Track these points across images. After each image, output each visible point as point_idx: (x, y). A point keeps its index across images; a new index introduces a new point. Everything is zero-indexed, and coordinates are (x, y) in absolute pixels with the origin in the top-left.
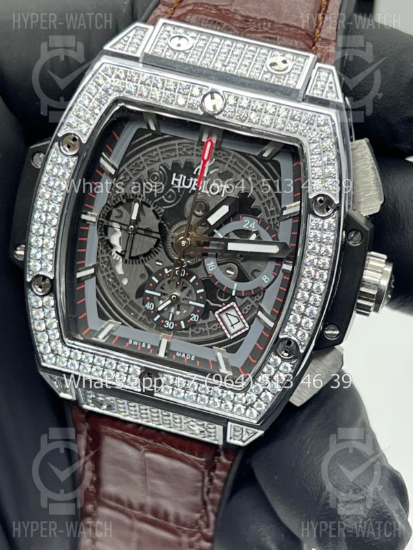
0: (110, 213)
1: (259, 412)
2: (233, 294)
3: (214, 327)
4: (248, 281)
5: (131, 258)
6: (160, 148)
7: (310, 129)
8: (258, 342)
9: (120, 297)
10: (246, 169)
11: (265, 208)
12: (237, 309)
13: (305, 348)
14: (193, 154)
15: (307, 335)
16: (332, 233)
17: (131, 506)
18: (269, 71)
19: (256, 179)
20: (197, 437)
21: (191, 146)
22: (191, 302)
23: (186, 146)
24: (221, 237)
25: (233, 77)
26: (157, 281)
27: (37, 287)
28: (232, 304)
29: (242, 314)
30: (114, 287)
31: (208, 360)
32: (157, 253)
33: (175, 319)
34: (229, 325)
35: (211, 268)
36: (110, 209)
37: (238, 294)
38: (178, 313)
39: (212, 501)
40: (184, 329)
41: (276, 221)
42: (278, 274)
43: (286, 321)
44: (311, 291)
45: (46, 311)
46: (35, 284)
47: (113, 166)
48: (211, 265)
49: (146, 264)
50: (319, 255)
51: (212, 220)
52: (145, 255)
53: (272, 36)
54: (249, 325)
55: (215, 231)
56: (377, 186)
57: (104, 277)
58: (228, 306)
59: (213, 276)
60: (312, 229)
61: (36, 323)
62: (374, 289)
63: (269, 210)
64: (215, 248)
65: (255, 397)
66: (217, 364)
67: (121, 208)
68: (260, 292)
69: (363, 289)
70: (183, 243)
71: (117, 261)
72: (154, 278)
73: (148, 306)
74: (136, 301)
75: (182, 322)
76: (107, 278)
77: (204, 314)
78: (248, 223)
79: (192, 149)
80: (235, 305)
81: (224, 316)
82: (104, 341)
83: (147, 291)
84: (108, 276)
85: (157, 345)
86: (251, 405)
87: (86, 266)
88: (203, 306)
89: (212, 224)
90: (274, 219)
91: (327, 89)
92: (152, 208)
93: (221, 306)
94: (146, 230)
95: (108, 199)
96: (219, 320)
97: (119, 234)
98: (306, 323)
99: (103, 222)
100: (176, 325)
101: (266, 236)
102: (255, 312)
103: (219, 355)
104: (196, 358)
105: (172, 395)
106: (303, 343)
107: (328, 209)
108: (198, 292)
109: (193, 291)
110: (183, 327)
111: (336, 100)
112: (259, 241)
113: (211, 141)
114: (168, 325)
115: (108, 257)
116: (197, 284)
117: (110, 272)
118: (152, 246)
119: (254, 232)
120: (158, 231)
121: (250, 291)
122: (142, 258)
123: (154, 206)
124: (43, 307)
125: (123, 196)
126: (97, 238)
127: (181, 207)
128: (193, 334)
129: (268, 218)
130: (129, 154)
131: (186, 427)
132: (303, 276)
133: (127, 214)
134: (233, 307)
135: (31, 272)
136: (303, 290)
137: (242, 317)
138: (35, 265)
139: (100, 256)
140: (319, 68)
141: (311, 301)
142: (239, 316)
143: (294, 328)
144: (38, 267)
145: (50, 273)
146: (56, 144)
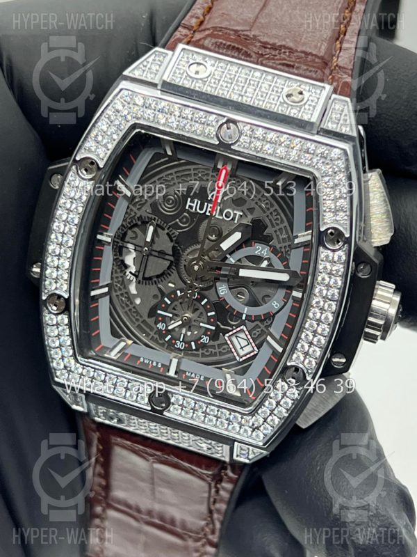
0: (125, 234)
1: (265, 435)
2: (244, 318)
3: (224, 349)
4: (259, 306)
5: (144, 278)
6: (176, 172)
7: (323, 162)
8: (266, 366)
9: (133, 316)
10: (260, 196)
11: (277, 236)
12: (247, 333)
13: (311, 375)
14: (208, 180)
15: (314, 363)
16: (342, 266)
17: (139, 511)
18: (285, 102)
19: (269, 206)
20: (204, 453)
21: (206, 172)
22: (201, 324)
23: (202, 172)
24: (234, 262)
25: (249, 108)
26: (169, 302)
27: (52, 305)
28: (242, 327)
29: (252, 338)
30: (127, 305)
32: (170, 275)
33: (186, 339)
34: (238, 347)
35: (222, 292)
36: (125, 230)
37: (248, 318)
38: (189, 333)
39: (218, 511)
40: (195, 350)
41: (288, 249)
42: (288, 301)
43: (294, 349)
44: (319, 321)
45: (60, 328)
46: (49, 303)
48: (223, 289)
49: (159, 285)
50: (328, 286)
51: (225, 245)
52: (158, 276)
53: (289, 63)
54: (258, 349)
55: (228, 256)
56: (388, 218)
57: (117, 296)
58: (238, 329)
59: (224, 300)
60: (322, 261)
61: (50, 339)
62: (382, 319)
63: (281, 237)
64: (227, 273)
65: (261, 420)
67: (136, 229)
68: (270, 317)
69: (370, 319)
70: (196, 268)
71: (130, 281)
72: (166, 299)
73: (160, 326)
74: (149, 320)
75: (193, 343)
76: (120, 297)
77: (214, 336)
78: (260, 249)
79: (207, 174)
81: (234, 339)
82: (115, 358)
83: (159, 312)
84: (122, 295)
85: (168, 364)
86: (258, 428)
87: (100, 285)
88: (213, 328)
89: (225, 249)
90: (285, 247)
91: (341, 122)
92: (166, 231)
93: (231, 329)
94: (159, 252)
95: (124, 220)
96: (229, 342)
97: (134, 255)
98: (314, 351)
99: (118, 242)
100: (187, 345)
101: (277, 263)
102: (265, 336)
103: (228, 376)
105: (180, 414)
106: (310, 371)
107: (338, 242)
108: (209, 314)
109: (204, 313)
110: (194, 347)
111: (350, 134)
112: (270, 268)
113: (225, 169)
114: (180, 345)
115: (122, 277)
116: (208, 306)
117: (123, 291)
118: (166, 268)
119: (266, 259)
120: (171, 253)
121: (260, 316)
122: (155, 279)
123: (168, 229)
124: (58, 325)
125: (138, 218)
126: (111, 258)
127: (194, 231)
128: (203, 355)
129: (280, 245)
130: (144, 178)
131: (194, 444)
132: (312, 306)
133: (142, 235)
134: (243, 331)
135: (46, 291)
136: (311, 319)
137: (252, 341)
138: (50, 284)
139: (114, 275)
140: (335, 99)
141: (319, 330)
142: (248, 339)
143: (301, 356)
144: (54, 286)
145: (65, 292)
146: (73, 167)
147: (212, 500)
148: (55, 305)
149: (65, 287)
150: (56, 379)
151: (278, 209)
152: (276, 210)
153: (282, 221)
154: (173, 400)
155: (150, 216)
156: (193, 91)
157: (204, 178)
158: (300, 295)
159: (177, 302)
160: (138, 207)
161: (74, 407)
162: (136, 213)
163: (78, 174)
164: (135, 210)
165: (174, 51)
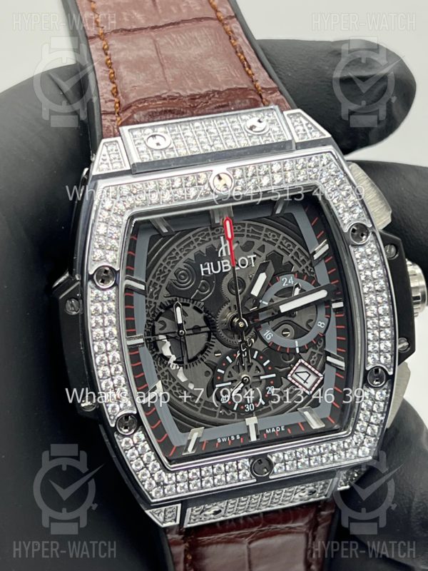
0: (154, 327)
1: (371, 448)
2: (298, 351)
3: (291, 390)
4: (306, 334)
5: (189, 361)
6: (177, 247)
8: (335, 386)
9: (194, 403)
10: (263, 232)
11: (296, 261)
12: (306, 364)
13: (392, 369)
14: (210, 239)
15: (389, 357)
16: (376, 256)
18: (252, 135)
19: (276, 238)
21: (206, 233)
22: (262, 378)
23: (202, 234)
24: (267, 304)
25: (227, 153)
27: (123, 429)
28: (299, 361)
29: (312, 366)
31: (297, 424)
32: (213, 346)
34: (302, 382)
35: (268, 337)
36: (152, 324)
37: (302, 350)
40: (265, 405)
41: (310, 268)
42: (330, 315)
44: (378, 316)
45: (140, 447)
46: (120, 428)
47: (141, 282)
48: (268, 335)
50: (373, 280)
51: (255, 292)
52: (202, 352)
54: (321, 372)
55: (261, 301)
56: (382, 199)
57: (170, 391)
58: (297, 364)
59: (273, 343)
61: (134, 463)
63: (299, 261)
64: (266, 317)
65: (362, 436)
66: (306, 424)
67: (161, 319)
68: (321, 338)
70: (241, 324)
71: (177, 371)
72: (219, 370)
73: (223, 399)
76: (173, 391)
77: (277, 383)
78: (287, 281)
79: (208, 234)
80: (303, 361)
81: (294, 376)
82: (194, 452)
83: (217, 386)
84: (174, 388)
85: (246, 432)
86: (362, 445)
87: (150, 389)
88: (274, 375)
89: (256, 295)
90: (307, 267)
91: (307, 131)
92: (192, 306)
93: (289, 368)
94: (192, 329)
95: (148, 315)
96: (293, 381)
97: (168, 344)
99: (150, 339)
100: (256, 405)
101: (308, 286)
102: (324, 359)
103: (306, 413)
104: (286, 427)
105: (286, 471)
106: (388, 366)
108: (265, 364)
109: (260, 366)
110: (263, 403)
111: (323, 137)
112: (304, 293)
113: (228, 219)
114: (249, 408)
115: (167, 371)
116: (261, 357)
117: (174, 384)
118: (206, 341)
119: (296, 287)
120: (205, 325)
121: (312, 342)
122: (200, 357)
123: (193, 303)
124: (135, 445)
125: (160, 307)
126: (150, 357)
127: (218, 293)
128: (275, 406)
129: (302, 268)
130: (149, 265)
131: (297, 496)
132: (366, 305)
133: (170, 321)
134: (301, 364)
135: (112, 418)
136: (371, 318)
137: (313, 369)
138: (113, 408)
139: (160, 373)
140: (288, 115)
141: (382, 323)
142: (310, 370)
143: (376, 356)
144: (117, 409)
145: (131, 408)
146: (90, 283)
148: (126, 428)
149: (130, 404)
150: (152, 501)
151: (286, 236)
152: (284, 238)
153: (294, 246)
154: (273, 460)
155: (170, 299)
156: (168, 160)
157: (206, 239)
158: (340, 305)
159: (230, 369)
160: (155, 296)
161: (165, 525)
162: (155, 303)
163: (98, 287)
164: (153, 300)
165: (120, 135)
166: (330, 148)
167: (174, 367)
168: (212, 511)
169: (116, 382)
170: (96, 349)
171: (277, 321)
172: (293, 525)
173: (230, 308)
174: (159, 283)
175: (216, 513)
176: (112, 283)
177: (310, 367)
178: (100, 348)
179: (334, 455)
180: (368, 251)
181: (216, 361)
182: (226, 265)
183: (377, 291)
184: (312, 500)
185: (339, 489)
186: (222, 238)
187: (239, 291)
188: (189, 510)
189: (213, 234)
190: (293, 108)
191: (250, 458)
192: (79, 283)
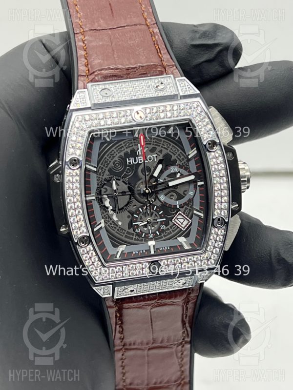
0: (101, 191)
1: (215, 260)
2: (178, 207)
3: (174, 228)
4: (183, 198)
5: (119, 210)
6: (115, 149)
8: (198, 227)
9: (121, 232)
10: (162, 143)
11: (179, 159)
12: (183, 214)
13: (227, 219)
14: (133, 145)
15: (226, 212)
16: (221, 158)
18: (157, 91)
19: (169, 146)
21: (130, 142)
22: (158, 220)
23: (128, 143)
24: (162, 181)
25: (143, 100)
27: (81, 243)
28: (179, 212)
29: (186, 215)
30: (116, 228)
31: (177, 246)
32: (132, 202)
33: (153, 231)
34: (180, 224)
35: (162, 199)
37: (181, 206)
38: (153, 228)
42: (196, 188)
43: (214, 209)
44: (221, 190)
45: (90, 254)
47: (95, 167)
48: (162, 197)
49: (128, 210)
50: (219, 171)
51: (156, 174)
52: (126, 206)
53: (144, 72)
54: (191, 219)
55: (159, 179)
57: (108, 225)
58: (178, 214)
59: (165, 202)
60: (211, 159)
61: (87, 262)
62: (246, 178)
63: (181, 159)
64: (161, 188)
65: (210, 253)
66: (182, 246)
67: (105, 186)
68: (191, 201)
69: (241, 179)
70: (147, 191)
71: (112, 214)
72: (135, 215)
73: (137, 231)
74: (129, 231)
75: (157, 232)
76: (110, 226)
77: (166, 223)
78: (173, 169)
79: (132, 143)
80: (181, 213)
81: (176, 220)
82: (120, 258)
83: (134, 224)
84: (111, 224)
85: (149, 249)
86: (210, 258)
87: (98, 223)
88: (165, 219)
89: (156, 176)
90: (185, 162)
91: (188, 89)
93: (174, 216)
94: (122, 193)
95: (98, 184)
96: (175, 223)
97: (108, 200)
98: (224, 206)
99: (98, 197)
100: (154, 234)
101: (185, 173)
102: (192, 212)
104: (170, 247)
106: (226, 217)
107: (214, 146)
108: (160, 213)
109: (157, 214)
110: (159, 234)
111: (195, 93)
112: (182, 176)
113: (142, 135)
114: (151, 236)
115: (107, 214)
116: (158, 209)
117: (111, 222)
118: (129, 200)
119: (178, 173)
120: (128, 191)
121: (186, 202)
122: (125, 208)
123: (122, 179)
124: (88, 252)
125: (104, 180)
126: (98, 206)
127: (136, 174)
128: (165, 236)
129: (182, 162)
130: (100, 158)
131: (176, 285)
132: (215, 184)
133: (109, 188)
134: (180, 214)
135: (76, 237)
136: (217, 190)
137: (186, 217)
138: (77, 232)
139: (103, 215)
140: (178, 80)
141: (223, 194)
142: (184, 217)
143: (219, 211)
144: (79, 233)
145: (86, 233)
146: (66, 166)
147: (185, 316)
148: (83, 243)
149: (85, 230)
150: (96, 282)
151: (174, 145)
152: (173, 146)
153: (178, 150)
154: (162, 264)
155: (110, 176)
156: (111, 102)
157: (131, 145)
158: (202, 183)
159: (141, 215)
160: (102, 174)
161: (104, 297)
162: (102, 178)
163: (70, 168)
164: (101, 177)
165: (87, 88)
166: (198, 99)
167: (111, 212)
168: (129, 291)
169: (78, 218)
170: (68, 201)
171: (167, 190)
172: (174, 301)
173: (142, 182)
174: (104, 168)
175: (132, 291)
176: (78, 166)
177: (184, 216)
178: (70, 200)
179: (195, 263)
180: (217, 155)
181: (134, 210)
182: (140, 159)
183: (221, 176)
184: (184, 287)
185: (199, 282)
186: (139, 145)
187: (147, 174)
188: (116, 288)
189: (134, 142)
190: (182, 76)
191: (149, 262)
192: (60, 166)
